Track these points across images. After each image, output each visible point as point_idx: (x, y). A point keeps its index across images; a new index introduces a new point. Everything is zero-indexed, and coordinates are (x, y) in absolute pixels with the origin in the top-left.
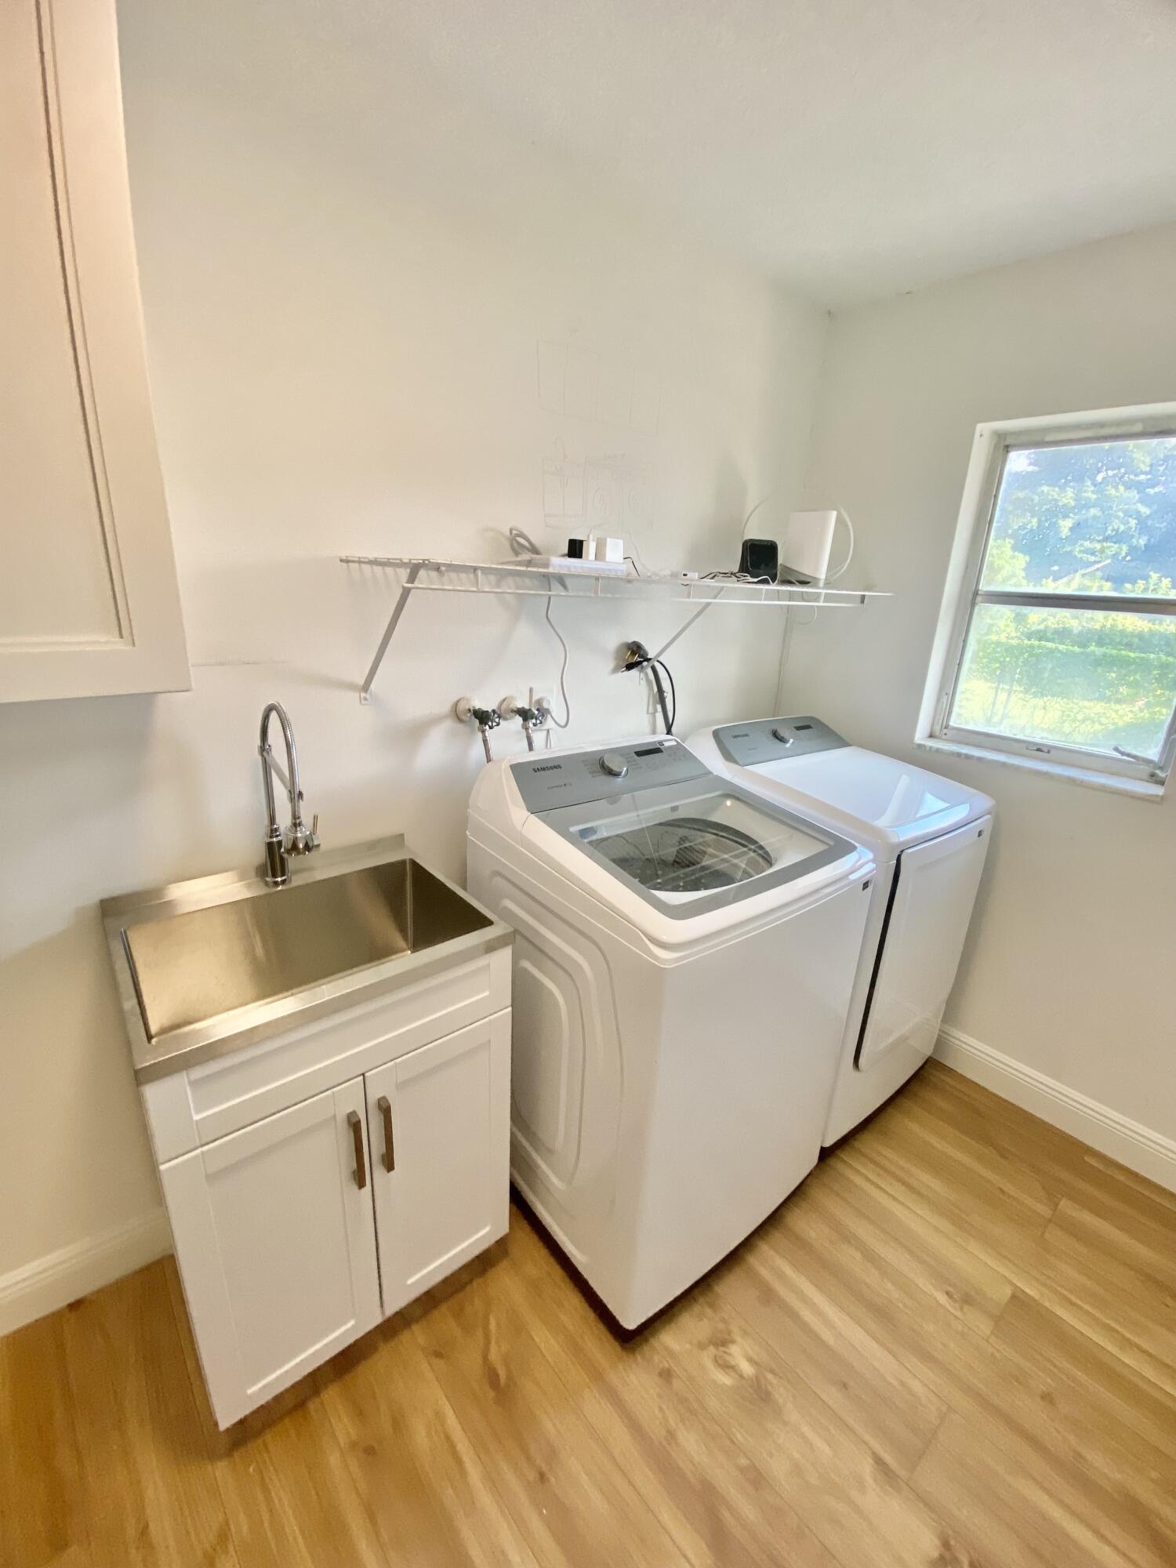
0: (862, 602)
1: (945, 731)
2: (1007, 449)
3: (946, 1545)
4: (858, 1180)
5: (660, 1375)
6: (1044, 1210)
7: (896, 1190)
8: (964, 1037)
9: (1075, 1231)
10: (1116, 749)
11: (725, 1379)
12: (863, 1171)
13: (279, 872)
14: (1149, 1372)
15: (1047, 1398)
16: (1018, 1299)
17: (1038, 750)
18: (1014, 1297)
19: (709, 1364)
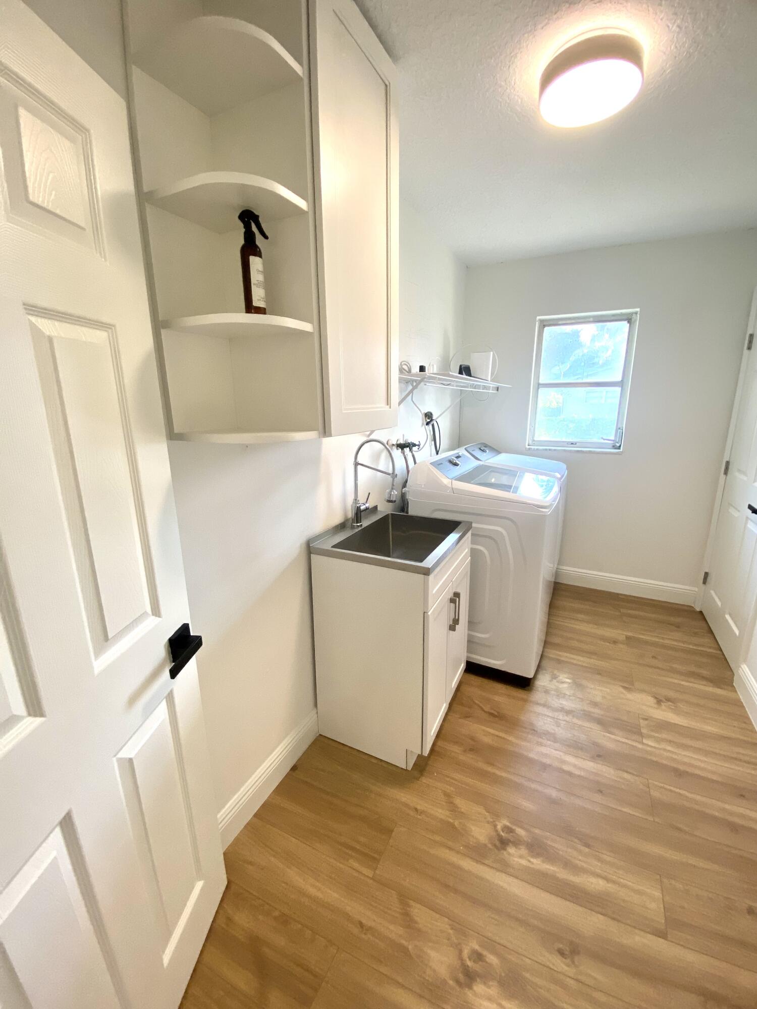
0: (498, 390)
1: (534, 442)
2: (544, 326)
3: (656, 698)
4: (557, 623)
5: (545, 692)
6: (617, 613)
7: (573, 622)
8: (565, 568)
9: (630, 616)
10: (602, 438)
11: (565, 685)
12: (559, 619)
13: (359, 521)
14: (675, 643)
15: (653, 657)
16: (628, 638)
17: (572, 444)
18: (626, 637)
19: (557, 684)
